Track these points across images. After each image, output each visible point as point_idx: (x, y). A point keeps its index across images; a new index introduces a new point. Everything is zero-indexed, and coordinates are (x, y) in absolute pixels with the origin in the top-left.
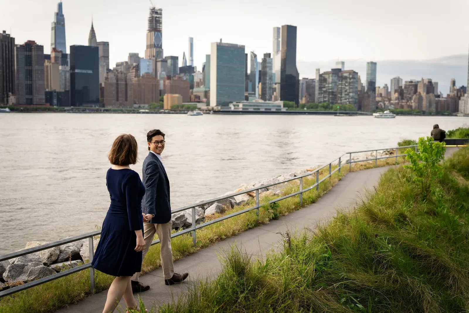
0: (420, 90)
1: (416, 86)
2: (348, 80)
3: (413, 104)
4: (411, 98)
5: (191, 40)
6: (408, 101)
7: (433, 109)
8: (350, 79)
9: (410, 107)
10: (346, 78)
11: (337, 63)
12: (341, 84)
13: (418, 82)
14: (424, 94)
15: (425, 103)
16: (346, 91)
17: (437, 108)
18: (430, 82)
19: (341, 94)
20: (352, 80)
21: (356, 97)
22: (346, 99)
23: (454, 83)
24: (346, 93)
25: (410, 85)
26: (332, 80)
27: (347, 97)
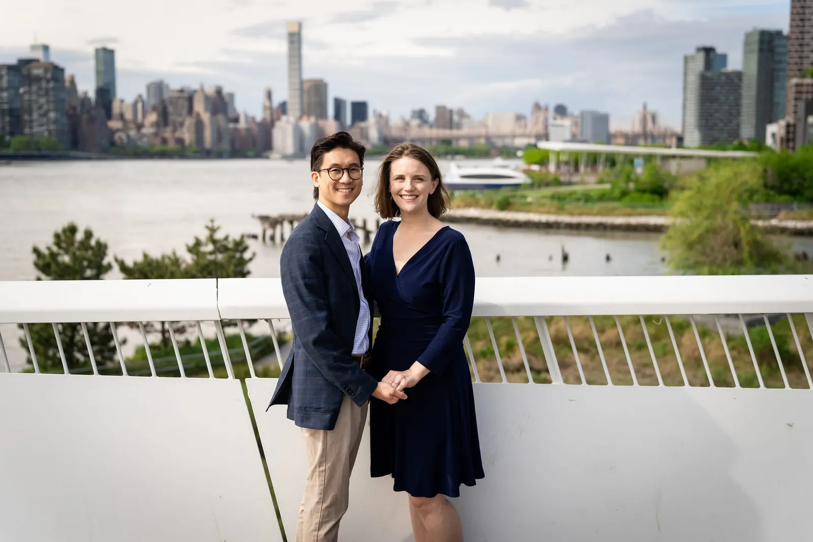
0: (199, 107)
1: (190, 100)
2: (44, 84)
3: (187, 135)
4: (182, 124)
6: (175, 130)
7: (226, 146)
8: (48, 81)
9: (180, 141)
10: (38, 79)
11: (34, 48)
12: (29, 92)
13: (195, 91)
14: (206, 117)
15: (208, 135)
16: (40, 107)
17: (232, 142)
18: (219, 92)
19: (30, 113)
20: (51, 85)
21: (64, 120)
22: (41, 125)
23: (269, 95)
24: (41, 112)
25: (179, 98)
26: (9, 82)
27: (44, 120)
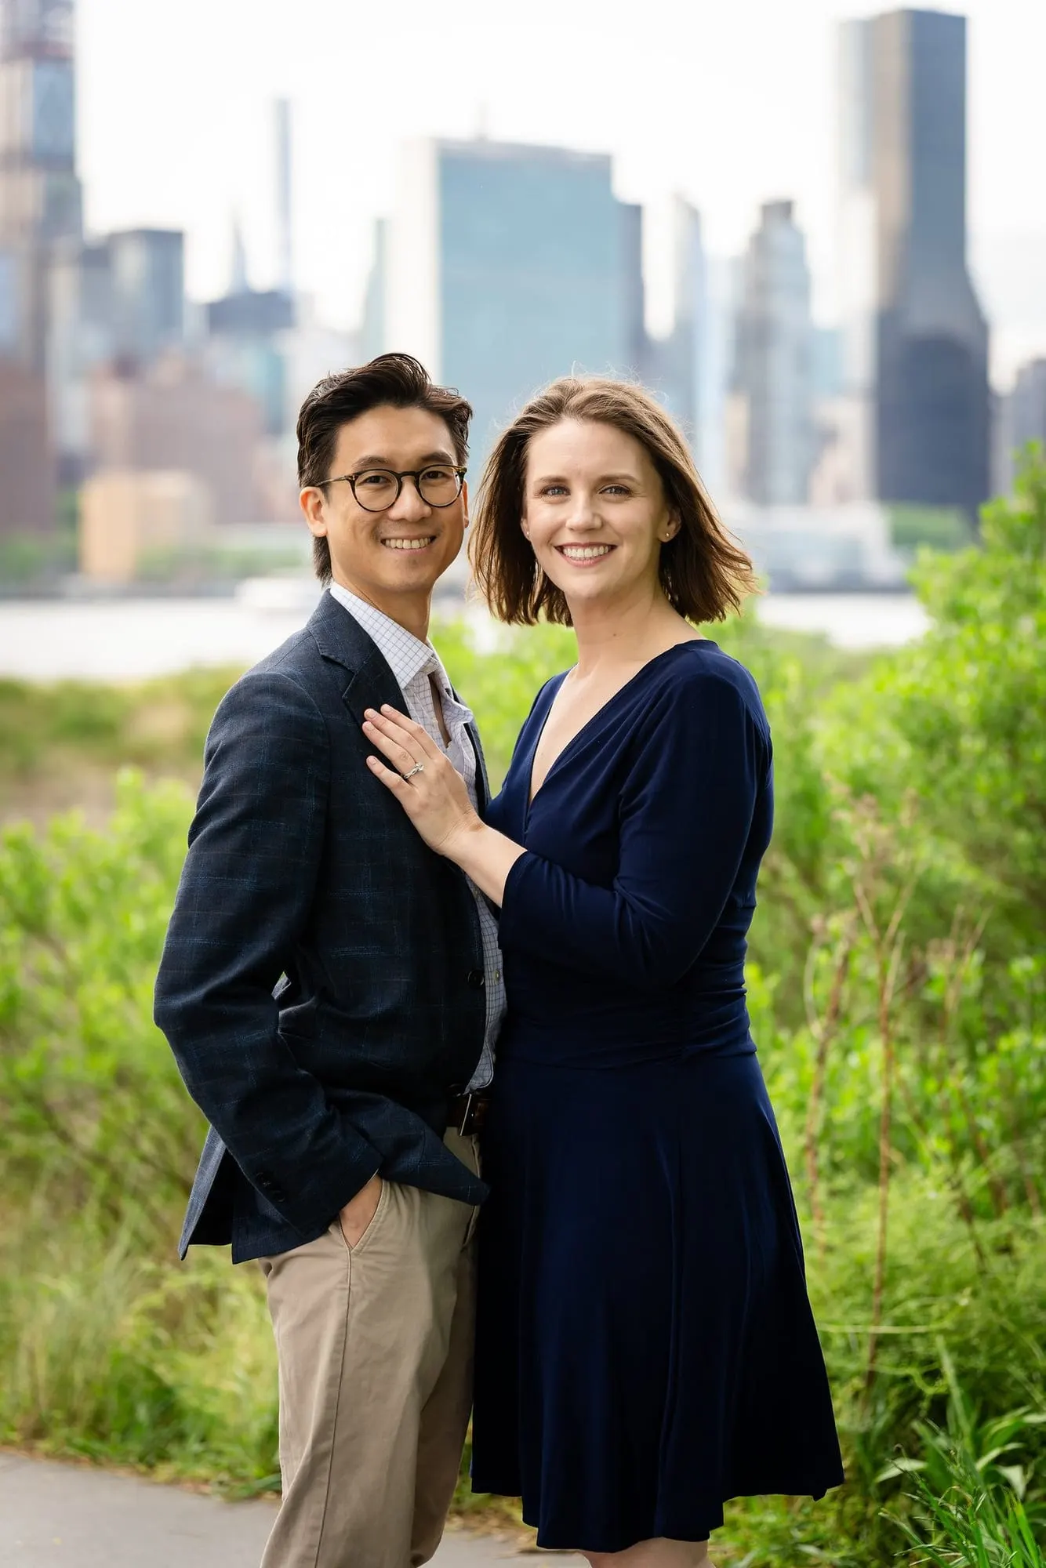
5: (283, 111)
